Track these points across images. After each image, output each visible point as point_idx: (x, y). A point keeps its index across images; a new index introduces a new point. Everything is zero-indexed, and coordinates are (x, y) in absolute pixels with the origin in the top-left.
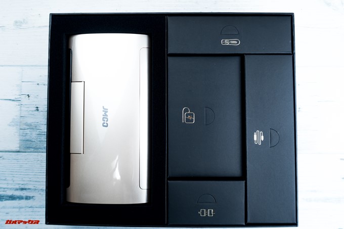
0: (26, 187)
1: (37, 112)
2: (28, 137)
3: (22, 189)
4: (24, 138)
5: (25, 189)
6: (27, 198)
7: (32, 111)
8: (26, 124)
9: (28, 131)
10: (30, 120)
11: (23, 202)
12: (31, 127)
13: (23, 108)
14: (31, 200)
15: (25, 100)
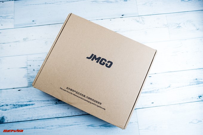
0: (31, 100)
1: (34, 71)
2: (31, 81)
3: (30, 101)
4: (29, 82)
5: (31, 101)
6: (32, 105)
7: (32, 71)
8: (30, 76)
9: (31, 79)
10: (31, 75)
11: (31, 106)
12: (32, 77)
13: (28, 71)
14: (34, 105)
15: (29, 67)
